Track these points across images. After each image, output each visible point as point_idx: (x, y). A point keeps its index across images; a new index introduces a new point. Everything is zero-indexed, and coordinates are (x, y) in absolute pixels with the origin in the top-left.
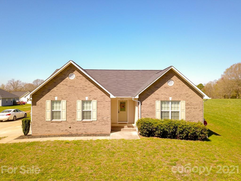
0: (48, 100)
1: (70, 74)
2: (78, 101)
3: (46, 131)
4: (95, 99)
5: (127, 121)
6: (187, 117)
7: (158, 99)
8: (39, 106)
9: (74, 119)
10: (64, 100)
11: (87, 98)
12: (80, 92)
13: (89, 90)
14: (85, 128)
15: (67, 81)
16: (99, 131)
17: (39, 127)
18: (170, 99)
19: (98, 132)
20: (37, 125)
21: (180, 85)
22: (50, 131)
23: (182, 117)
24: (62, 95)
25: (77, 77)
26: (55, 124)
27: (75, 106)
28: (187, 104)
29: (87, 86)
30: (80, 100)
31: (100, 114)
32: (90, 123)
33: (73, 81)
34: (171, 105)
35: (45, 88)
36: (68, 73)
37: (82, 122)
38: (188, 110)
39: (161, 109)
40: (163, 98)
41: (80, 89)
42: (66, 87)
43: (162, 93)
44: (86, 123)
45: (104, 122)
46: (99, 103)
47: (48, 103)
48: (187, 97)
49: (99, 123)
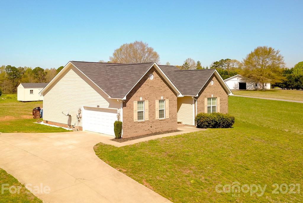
0: (135, 100)
1: (150, 74)
2: (156, 101)
3: (134, 132)
4: (167, 98)
6: (221, 110)
7: (206, 97)
8: (128, 107)
9: (154, 118)
10: (146, 100)
11: (162, 98)
12: (157, 92)
13: (163, 90)
14: (161, 126)
15: (148, 81)
17: (129, 128)
18: (212, 96)
20: (127, 127)
21: (217, 84)
22: (137, 132)
24: (145, 95)
25: (155, 78)
26: (141, 125)
27: (154, 106)
28: (221, 100)
29: (162, 86)
30: (157, 99)
31: (171, 112)
32: (164, 121)
33: (152, 81)
34: (212, 101)
37: (159, 120)
38: (221, 105)
39: (208, 105)
40: (208, 96)
41: (157, 89)
42: (148, 87)
43: (208, 91)
44: (162, 121)
45: (173, 119)
46: (170, 102)
47: (135, 104)
48: (220, 94)
49: (170, 120)
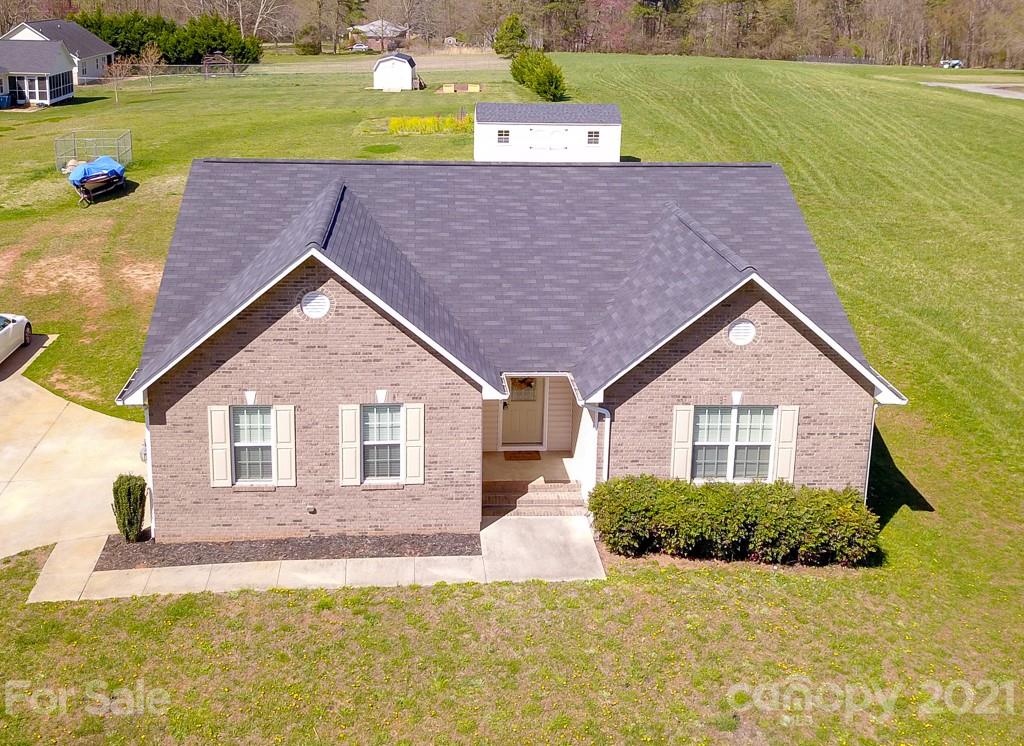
0: (217, 403)
1: (308, 295)
2: (344, 407)
3: (214, 526)
4: (416, 398)
5: (541, 444)
6: (799, 469)
7: (683, 399)
8: (179, 430)
9: (326, 478)
10: (284, 402)
11: (381, 396)
12: (351, 370)
13: (390, 361)
14: (374, 513)
15: (294, 326)
16: (433, 522)
17: (184, 509)
18: (737, 398)
19: (430, 525)
20: (173, 503)
21: (780, 341)
22: (230, 525)
23: (781, 468)
24: (274, 382)
25: (337, 311)
26: (251, 500)
27: (333, 429)
28: (804, 419)
29: (381, 346)
30: (351, 402)
31: (435, 459)
32: (396, 492)
33: (319, 327)
34: (738, 421)
35: (201, 355)
36: (300, 292)
37: (361, 488)
38: (807, 443)
39: (695, 437)
40: (706, 394)
41: (350, 358)
42: (292, 349)
43: (705, 373)
44: (381, 492)
45: (454, 489)
46: (432, 415)
47: (218, 418)
48: (807, 390)
49: (434, 492)
